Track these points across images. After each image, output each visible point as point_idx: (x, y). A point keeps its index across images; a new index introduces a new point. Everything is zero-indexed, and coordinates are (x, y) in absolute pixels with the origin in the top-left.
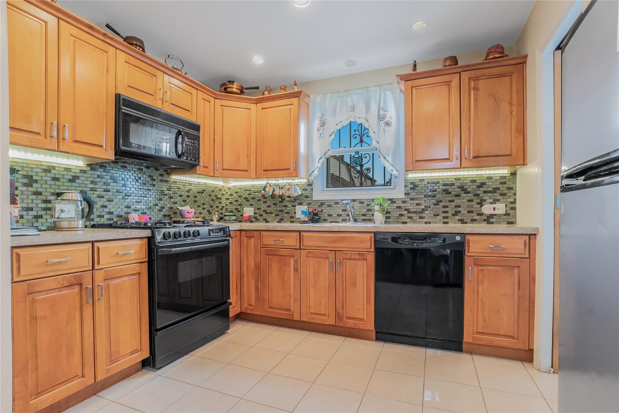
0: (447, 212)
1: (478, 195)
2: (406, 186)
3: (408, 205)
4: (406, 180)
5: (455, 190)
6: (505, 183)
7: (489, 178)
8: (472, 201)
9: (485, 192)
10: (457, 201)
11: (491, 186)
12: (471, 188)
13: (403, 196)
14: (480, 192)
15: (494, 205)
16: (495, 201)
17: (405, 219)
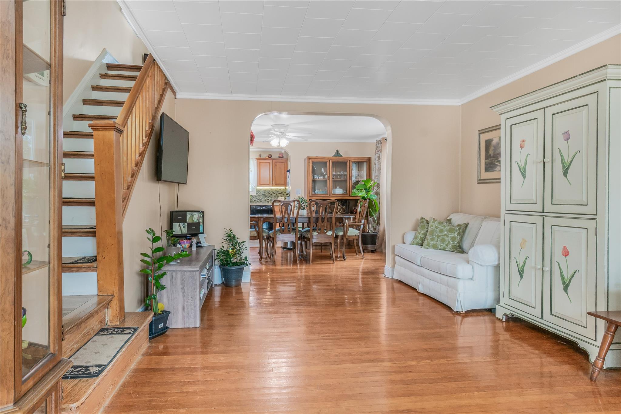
0: (269, 200)
1: (277, 194)
2: (256, 191)
3: (257, 197)
4: (256, 189)
5: (271, 193)
6: (284, 191)
7: (280, 189)
8: (275, 196)
9: (279, 194)
10: (271, 196)
11: (280, 192)
12: (275, 192)
13: (255, 194)
14: (278, 194)
15: (281, 198)
16: (282, 196)
17: (256, 202)
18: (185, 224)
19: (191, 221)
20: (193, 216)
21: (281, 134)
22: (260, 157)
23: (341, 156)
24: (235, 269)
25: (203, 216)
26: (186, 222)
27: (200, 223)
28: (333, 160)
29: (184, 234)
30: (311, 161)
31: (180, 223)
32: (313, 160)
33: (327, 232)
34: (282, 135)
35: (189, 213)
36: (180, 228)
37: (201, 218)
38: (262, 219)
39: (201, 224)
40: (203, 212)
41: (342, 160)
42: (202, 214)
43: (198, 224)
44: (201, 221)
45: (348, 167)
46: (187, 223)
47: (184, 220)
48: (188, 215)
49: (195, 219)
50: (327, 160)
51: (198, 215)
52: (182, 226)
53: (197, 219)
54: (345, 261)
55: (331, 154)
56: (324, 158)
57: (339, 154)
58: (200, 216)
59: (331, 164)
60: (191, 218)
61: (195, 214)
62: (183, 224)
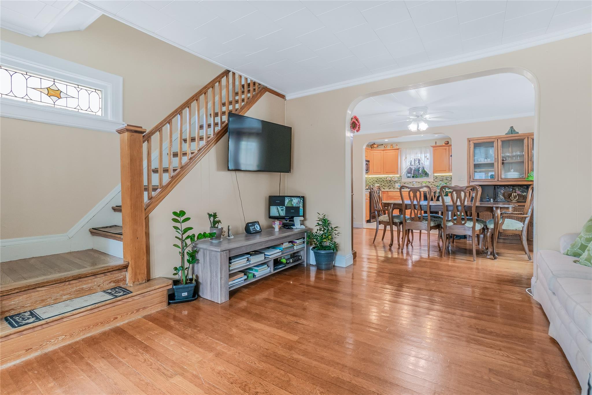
2: (434, 178)
3: (434, 184)
4: (434, 176)
18: (283, 207)
19: (289, 205)
20: (292, 200)
21: (416, 117)
22: (436, 144)
23: (518, 133)
24: (324, 253)
25: (304, 201)
26: (284, 206)
27: (299, 207)
28: (502, 139)
29: (282, 216)
30: (471, 142)
31: (278, 207)
32: (475, 142)
33: (465, 223)
34: (419, 118)
35: (288, 198)
36: (278, 211)
37: (301, 203)
38: (392, 206)
39: (301, 208)
40: (303, 197)
41: (519, 137)
42: (302, 199)
43: (298, 208)
44: (301, 205)
45: (525, 146)
46: (286, 207)
47: (282, 203)
48: (287, 201)
49: (294, 203)
50: (494, 140)
51: (297, 200)
52: (280, 209)
53: (297, 204)
54: (495, 260)
55: (503, 132)
56: (490, 138)
57: (515, 131)
58: (300, 201)
59: (500, 143)
60: (290, 202)
61: (294, 199)
62: (281, 207)
